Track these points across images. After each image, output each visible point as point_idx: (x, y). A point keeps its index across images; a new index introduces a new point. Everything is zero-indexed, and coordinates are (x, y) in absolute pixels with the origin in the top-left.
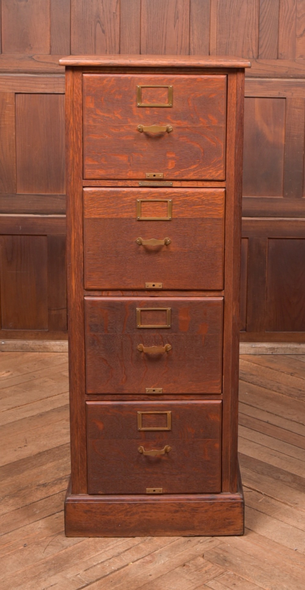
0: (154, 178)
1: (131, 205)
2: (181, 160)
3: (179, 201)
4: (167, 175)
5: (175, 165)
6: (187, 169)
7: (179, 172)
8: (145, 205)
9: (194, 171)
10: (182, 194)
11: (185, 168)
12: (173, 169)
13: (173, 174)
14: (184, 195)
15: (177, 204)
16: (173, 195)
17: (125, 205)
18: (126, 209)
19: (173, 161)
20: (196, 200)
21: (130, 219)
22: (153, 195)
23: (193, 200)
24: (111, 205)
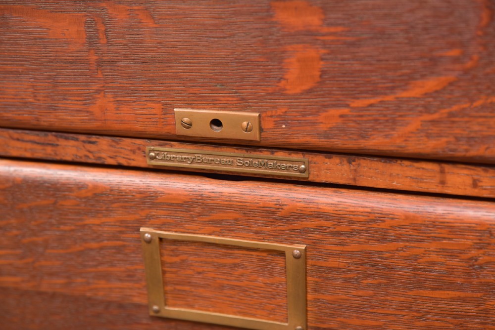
0: (216, 132)
1: (119, 250)
2: (352, 44)
3: (343, 254)
4: (277, 124)
5: (323, 72)
6: (390, 98)
7: (345, 111)
8: (184, 257)
9: (427, 109)
10: (357, 227)
11: (374, 93)
12: (309, 91)
13: (310, 117)
14: (367, 231)
15: (331, 269)
16: (311, 223)
17: (94, 245)
18: (101, 264)
19: (312, 53)
20: (434, 263)
21: (121, 306)
22: (215, 216)
23: (416, 258)
24: (35, 239)
